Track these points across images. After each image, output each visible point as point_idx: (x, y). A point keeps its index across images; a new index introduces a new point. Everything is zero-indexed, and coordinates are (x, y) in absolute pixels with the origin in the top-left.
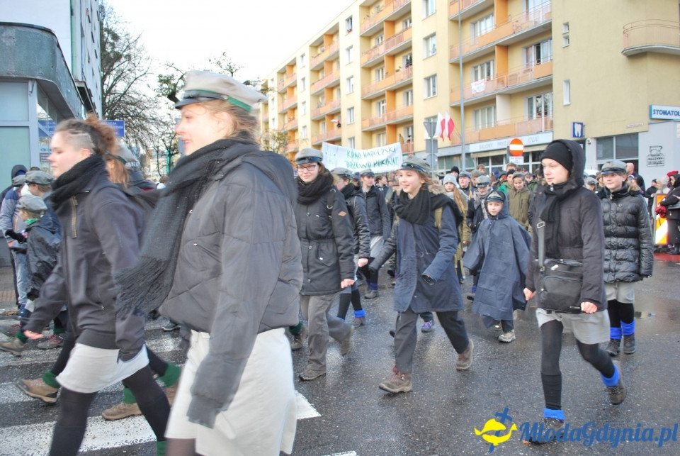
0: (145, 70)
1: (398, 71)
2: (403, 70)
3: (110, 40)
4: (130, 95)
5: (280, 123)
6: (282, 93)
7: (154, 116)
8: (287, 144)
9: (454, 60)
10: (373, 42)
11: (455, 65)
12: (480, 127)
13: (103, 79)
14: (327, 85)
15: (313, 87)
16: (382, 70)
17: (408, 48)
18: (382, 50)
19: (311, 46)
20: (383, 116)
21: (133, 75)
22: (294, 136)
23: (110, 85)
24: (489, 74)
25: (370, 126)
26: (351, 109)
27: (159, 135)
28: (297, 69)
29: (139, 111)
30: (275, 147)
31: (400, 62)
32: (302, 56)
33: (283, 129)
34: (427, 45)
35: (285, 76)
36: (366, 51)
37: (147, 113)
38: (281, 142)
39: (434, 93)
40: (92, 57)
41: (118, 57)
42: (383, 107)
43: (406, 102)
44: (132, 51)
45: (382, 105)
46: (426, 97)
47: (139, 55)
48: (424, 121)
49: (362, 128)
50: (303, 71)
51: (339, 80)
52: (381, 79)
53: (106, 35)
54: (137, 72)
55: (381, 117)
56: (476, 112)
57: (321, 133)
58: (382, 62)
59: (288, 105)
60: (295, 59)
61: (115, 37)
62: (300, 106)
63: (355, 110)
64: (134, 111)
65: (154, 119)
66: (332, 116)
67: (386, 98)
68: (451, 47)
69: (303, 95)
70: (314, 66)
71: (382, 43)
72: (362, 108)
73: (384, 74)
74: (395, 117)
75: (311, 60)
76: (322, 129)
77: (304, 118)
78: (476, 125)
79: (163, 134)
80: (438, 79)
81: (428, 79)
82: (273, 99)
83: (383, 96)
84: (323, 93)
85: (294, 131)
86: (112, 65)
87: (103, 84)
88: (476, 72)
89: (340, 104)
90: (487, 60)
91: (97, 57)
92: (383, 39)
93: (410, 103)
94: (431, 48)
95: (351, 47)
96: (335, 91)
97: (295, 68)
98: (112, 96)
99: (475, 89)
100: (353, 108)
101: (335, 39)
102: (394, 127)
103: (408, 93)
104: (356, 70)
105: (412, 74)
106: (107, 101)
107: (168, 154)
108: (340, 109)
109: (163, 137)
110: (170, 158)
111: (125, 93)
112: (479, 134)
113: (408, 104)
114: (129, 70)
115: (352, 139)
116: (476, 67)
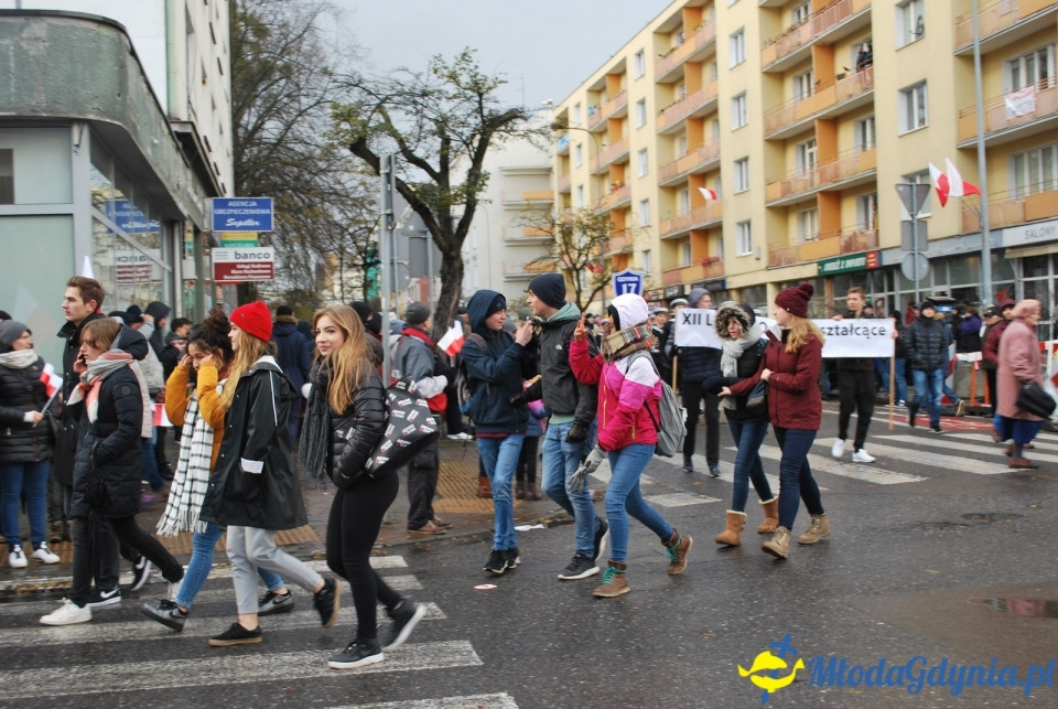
0: (319, 92)
1: (841, 77)
2: (852, 74)
3: (251, 37)
4: (291, 146)
5: (592, 194)
6: (598, 133)
7: (338, 187)
8: (607, 239)
9: (963, 48)
10: (788, 20)
11: (966, 58)
12: (1027, 190)
13: (236, 115)
14: (690, 112)
15: (663, 117)
16: (809, 76)
17: (863, 28)
18: (807, 35)
19: (657, 33)
20: (812, 174)
21: (296, 105)
22: (624, 220)
23: (250, 128)
24: (1044, 75)
25: (783, 196)
26: (743, 161)
27: (344, 223)
28: (629, 81)
29: (308, 177)
30: (582, 245)
31: (846, 59)
32: (639, 55)
33: (599, 207)
34: (906, 20)
35: (604, 98)
36: (773, 37)
37: (323, 181)
38: (595, 234)
39: (922, 121)
40: (212, 71)
41: (266, 71)
42: (811, 154)
43: (860, 143)
44: (294, 58)
45: (808, 151)
46: (904, 129)
47: (307, 65)
48: (901, 181)
49: (767, 202)
50: (640, 86)
51: (715, 102)
52: (805, 95)
53: (243, 29)
54: (304, 100)
55: (807, 177)
56: (1017, 159)
57: (679, 213)
58: (808, 60)
59: (610, 155)
60: (623, 62)
61: (261, 31)
62: (635, 160)
63: (750, 162)
64: (297, 179)
65: (336, 193)
66: (703, 177)
67: (817, 136)
68: (959, 21)
69: (641, 136)
70: (664, 74)
71: (806, 19)
72: (766, 158)
73: (812, 86)
74: (836, 177)
75: (656, 63)
76: (682, 204)
77: (643, 184)
78: (1019, 188)
79: (354, 221)
80: (929, 91)
81: (907, 92)
82: (579, 146)
83: (809, 131)
84: (683, 130)
85: (624, 210)
86: (254, 88)
87: (236, 125)
88: (1015, 72)
89: (719, 151)
90: (1041, 44)
91: (221, 73)
92: (810, 11)
93: (869, 145)
94: (913, 27)
95: (741, 32)
96: (708, 127)
97: (623, 82)
98: (255, 150)
99: (1014, 109)
100: (746, 159)
101: (706, 15)
102: (836, 196)
103: (864, 124)
104: (753, 80)
105: (872, 82)
106: (245, 159)
107: (361, 263)
108: (719, 161)
109: (351, 230)
110: (366, 271)
111: (280, 141)
112: (1024, 205)
113: (864, 146)
114: (288, 96)
115: (746, 224)
116: (1015, 62)
